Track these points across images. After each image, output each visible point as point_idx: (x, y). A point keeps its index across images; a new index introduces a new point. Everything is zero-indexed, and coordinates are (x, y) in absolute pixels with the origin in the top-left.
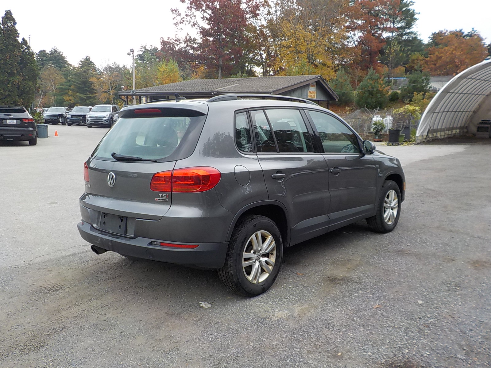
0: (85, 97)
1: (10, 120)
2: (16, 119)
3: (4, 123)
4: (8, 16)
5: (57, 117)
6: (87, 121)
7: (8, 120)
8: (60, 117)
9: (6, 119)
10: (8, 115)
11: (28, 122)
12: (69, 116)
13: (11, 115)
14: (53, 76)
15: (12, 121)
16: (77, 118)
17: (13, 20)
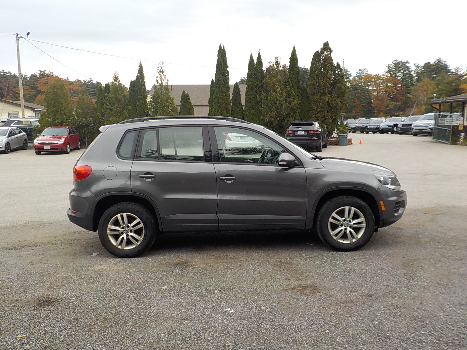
0: (455, 105)
1: (300, 132)
2: (304, 131)
3: (295, 134)
4: (326, 47)
5: (392, 126)
6: (413, 130)
7: (298, 132)
8: (395, 126)
9: (297, 131)
10: (299, 128)
11: (313, 133)
12: (400, 125)
13: (301, 128)
14: (427, 87)
15: (301, 133)
16: (407, 127)
17: (330, 49)
